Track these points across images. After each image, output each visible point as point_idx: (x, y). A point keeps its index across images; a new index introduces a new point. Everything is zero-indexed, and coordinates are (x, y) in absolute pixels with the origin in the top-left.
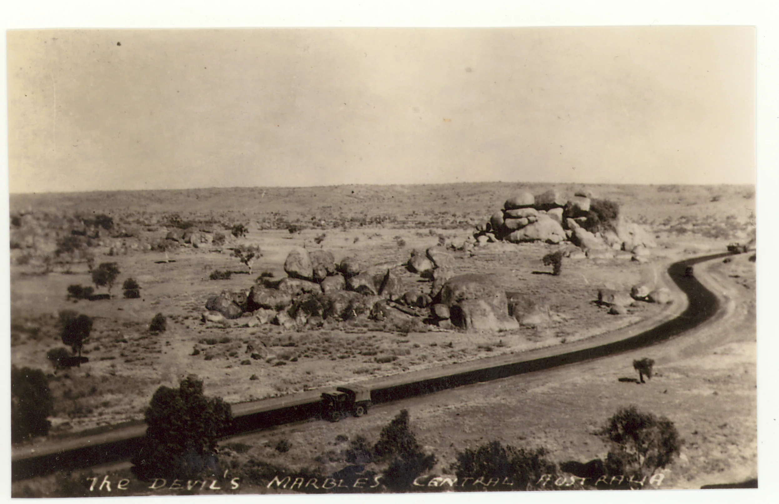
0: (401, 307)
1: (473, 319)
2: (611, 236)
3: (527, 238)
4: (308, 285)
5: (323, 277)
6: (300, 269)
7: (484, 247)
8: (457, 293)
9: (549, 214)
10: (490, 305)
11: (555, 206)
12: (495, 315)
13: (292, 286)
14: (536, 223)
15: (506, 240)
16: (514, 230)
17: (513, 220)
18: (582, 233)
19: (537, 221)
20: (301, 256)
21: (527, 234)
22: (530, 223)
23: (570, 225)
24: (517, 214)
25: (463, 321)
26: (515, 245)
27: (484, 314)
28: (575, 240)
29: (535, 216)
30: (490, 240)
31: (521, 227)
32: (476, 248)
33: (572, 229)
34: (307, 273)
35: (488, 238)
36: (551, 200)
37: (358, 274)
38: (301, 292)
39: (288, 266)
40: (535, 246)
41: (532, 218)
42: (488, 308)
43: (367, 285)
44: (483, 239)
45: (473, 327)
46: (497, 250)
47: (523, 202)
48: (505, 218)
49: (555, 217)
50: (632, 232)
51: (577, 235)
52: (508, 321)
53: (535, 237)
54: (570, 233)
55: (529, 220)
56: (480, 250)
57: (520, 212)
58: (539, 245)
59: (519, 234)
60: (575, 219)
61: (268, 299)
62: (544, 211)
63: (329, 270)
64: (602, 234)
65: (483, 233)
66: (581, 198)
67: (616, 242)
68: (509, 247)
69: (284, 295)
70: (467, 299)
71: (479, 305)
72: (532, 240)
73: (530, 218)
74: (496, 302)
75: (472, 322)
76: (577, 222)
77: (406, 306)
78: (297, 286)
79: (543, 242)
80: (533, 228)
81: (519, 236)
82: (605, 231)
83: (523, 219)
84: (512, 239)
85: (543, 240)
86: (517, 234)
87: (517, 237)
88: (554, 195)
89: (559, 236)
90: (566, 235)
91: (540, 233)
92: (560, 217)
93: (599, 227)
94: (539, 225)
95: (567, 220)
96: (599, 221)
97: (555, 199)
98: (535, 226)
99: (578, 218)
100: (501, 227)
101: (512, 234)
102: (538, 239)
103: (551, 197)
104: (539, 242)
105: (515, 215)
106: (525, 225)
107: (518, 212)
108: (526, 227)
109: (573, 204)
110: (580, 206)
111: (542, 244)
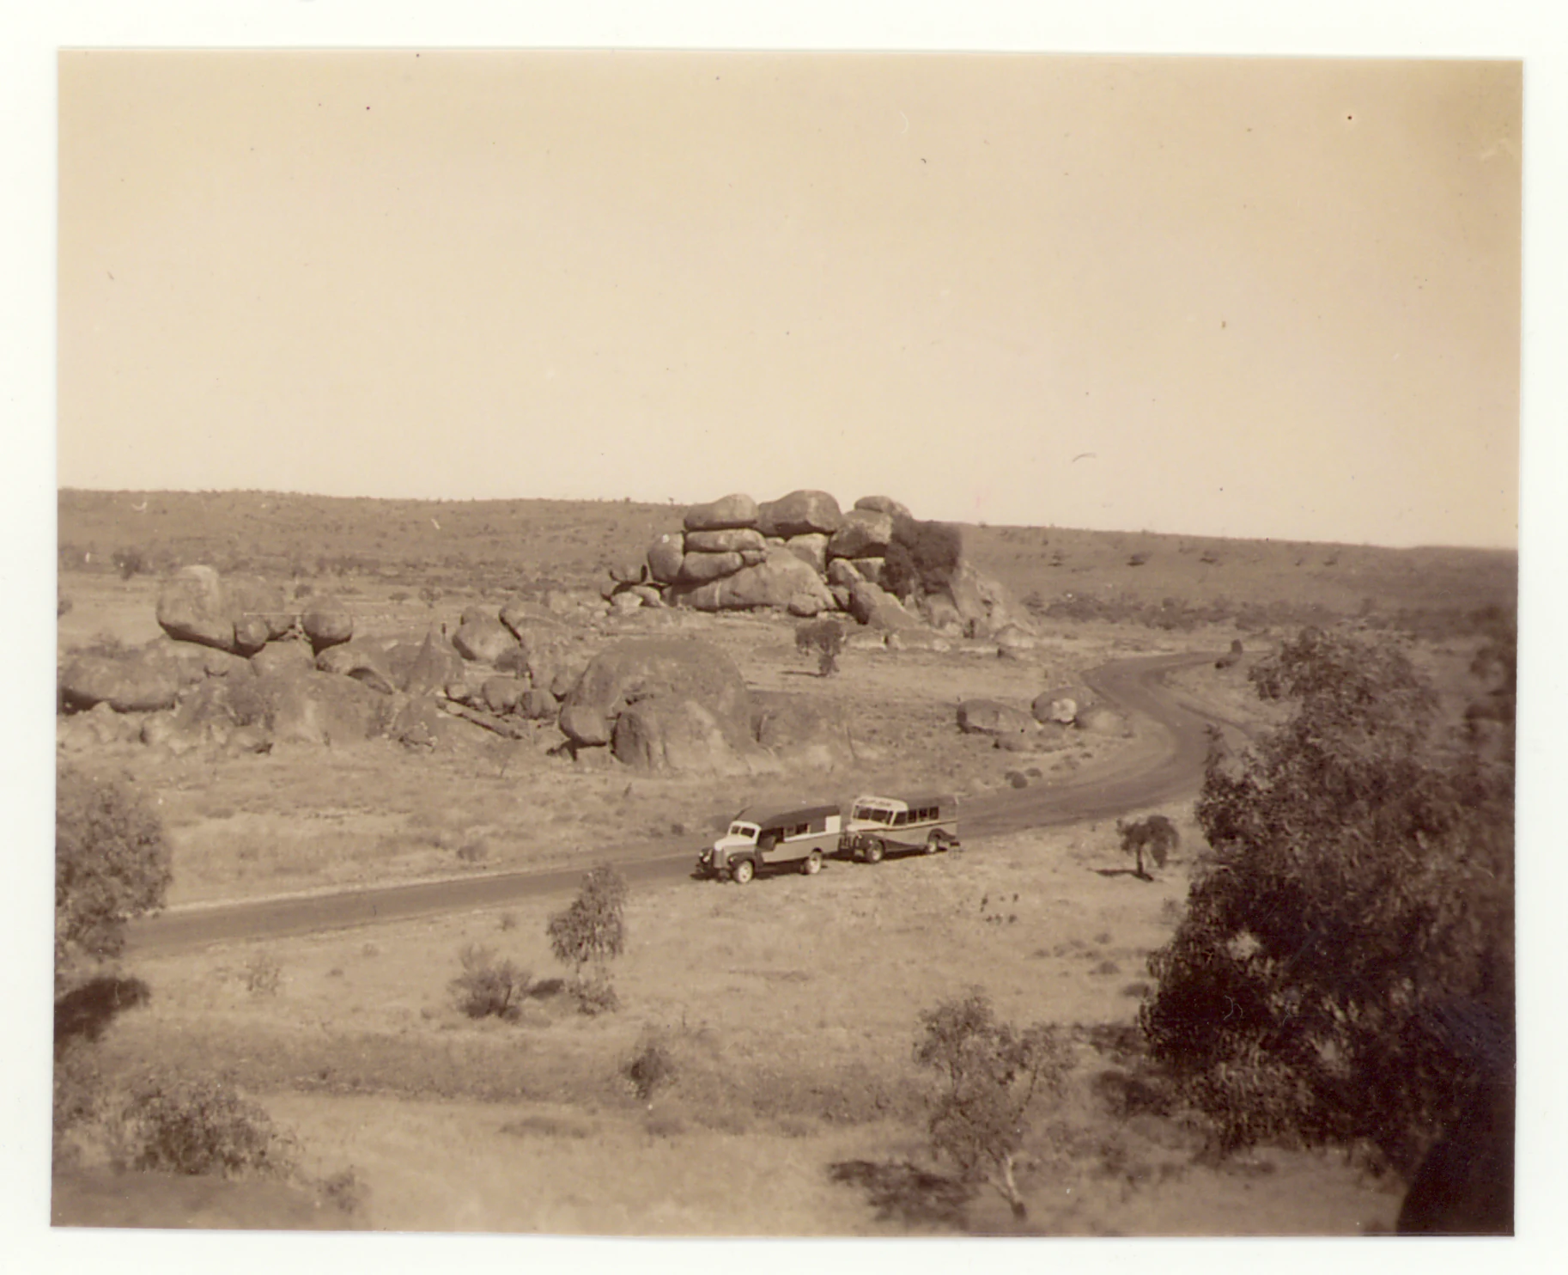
0: (475, 715)
1: (668, 745)
2: (939, 606)
3: (737, 601)
4: (219, 659)
5: (259, 643)
6: (200, 618)
7: (633, 617)
8: (627, 682)
9: (790, 548)
10: (712, 710)
11: (807, 529)
12: (724, 737)
13: (176, 659)
14: (761, 566)
15: (686, 603)
16: (706, 581)
17: (704, 556)
18: (874, 595)
19: (763, 561)
20: (204, 586)
21: (738, 590)
22: (746, 563)
23: (841, 577)
24: (715, 542)
25: (642, 749)
26: (709, 615)
27: (699, 734)
28: (856, 610)
29: (760, 549)
30: (646, 603)
31: (725, 573)
32: (612, 620)
33: (849, 583)
34: (219, 630)
35: (640, 600)
36: (798, 515)
37: (347, 639)
38: (203, 674)
39: (167, 611)
40: (759, 620)
41: (750, 554)
42: (708, 720)
43: (373, 668)
44: (629, 602)
45: (667, 763)
46: (665, 626)
47: (732, 515)
48: (686, 550)
49: (806, 555)
50: (988, 598)
51: (860, 598)
52: (753, 752)
53: (759, 599)
54: (843, 592)
55: (743, 557)
56: (620, 623)
57: (722, 538)
58: (768, 618)
59: (718, 590)
60: (855, 561)
61: (117, 686)
62: (780, 540)
63: (273, 626)
64: (920, 599)
65: (625, 586)
66: (872, 513)
67: (953, 621)
68: (697, 621)
69: (160, 677)
70: (652, 696)
71: (685, 712)
72: (750, 607)
73: (745, 553)
74: (722, 706)
75: (665, 752)
76: (859, 569)
77: (489, 712)
78: (191, 660)
79: (778, 611)
80: (753, 576)
81: (717, 594)
82: (927, 593)
83: (730, 554)
84: (701, 601)
85: (778, 605)
86: (714, 591)
87: (713, 597)
88: (805, 504)
89: (816, 598)
90: (835, 597)
91: (769, 590)
92: (819, 554)
93: (912, 583)
94: (770, 570)
95: (835, 564)
96: (914, 569)
97: (806, 513)
98: (757, 573)
99: (865, 560)
100: (675, 573)
101: (702, 590)
102: (764, 605)
103: (797, 508)
104: (767, 611)
105: (710, 545)
106: (735, 567)
107: (718, 537)
108: (737, 574)
109: (851, 526)
110: (869, 531)
111: (775, 616)
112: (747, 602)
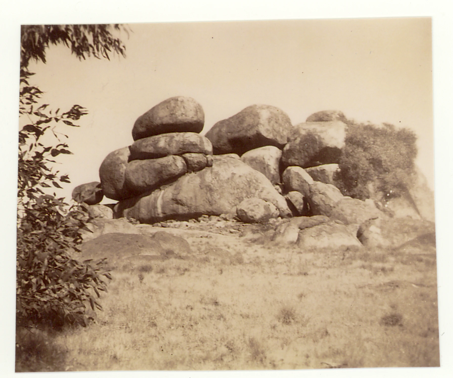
3: (181, 210)
11: (260, 142)
14: (206, 171)
15: (130, 215)
16: (148, 190)
17: (144, 162)
18: (331, 194)
19: (209, 165)
21: (179, 197)
22: (190, 168)
23: (295, 184)
26: (152, 227)
31: (168, 179)
33: (303, 188)
36: (252, 127)
40: (203, 229)
41: (194, 157)
48: (130, 160)
49: (260, 166)
53: (203, 207)
54: (297, 198)
55: (186, 161)
57: (163, 140)
58: (213, 226)
59: (161, 199)
60: (310, 168)
62: (235, 156)
64: (380, 203)
72: (195, 216)
73: (189, 155)
76: (314, 175)
79: (225, 219)
80: (198, 180)
81: (159, 203)
82: (387, 197)
83: (170, 158)
84: (144, 213)
85: (226, 213)
86: (156, 199)
87: (155, 208)
88: (257, 115)
89: (268, 203)
90: (289, 202)
91: (216, 196)
92: (273, 165)
93: (371, 187)
94: (217, 174)
95: (289, 171)
96: (372, 171)
97: (258, 124)
98: (202, 177)
99: (318, 168)
100: (120, 185)
101: (145, 200)
102: (210, 214)
103: (249, 120)
104: (214, 219)
105: (150, 149)
106: (177, 172)
107: (158, 141)
108: (180, 179)
109: (303, 133)
110: (322, 136)
111: (222, 224)
112: (193, 211)
